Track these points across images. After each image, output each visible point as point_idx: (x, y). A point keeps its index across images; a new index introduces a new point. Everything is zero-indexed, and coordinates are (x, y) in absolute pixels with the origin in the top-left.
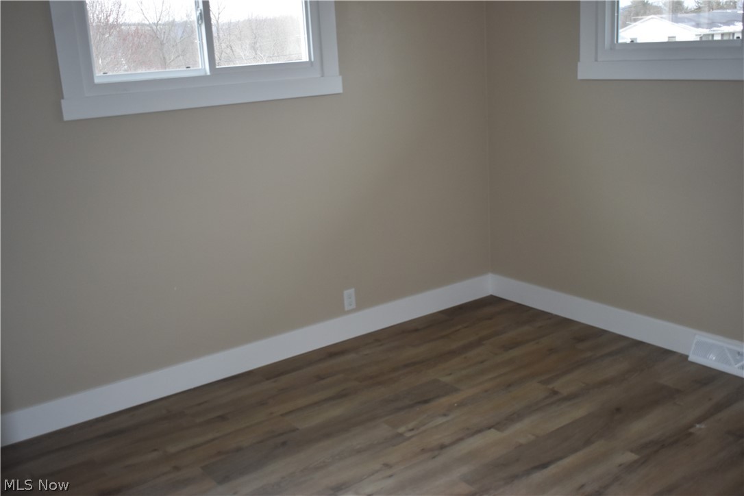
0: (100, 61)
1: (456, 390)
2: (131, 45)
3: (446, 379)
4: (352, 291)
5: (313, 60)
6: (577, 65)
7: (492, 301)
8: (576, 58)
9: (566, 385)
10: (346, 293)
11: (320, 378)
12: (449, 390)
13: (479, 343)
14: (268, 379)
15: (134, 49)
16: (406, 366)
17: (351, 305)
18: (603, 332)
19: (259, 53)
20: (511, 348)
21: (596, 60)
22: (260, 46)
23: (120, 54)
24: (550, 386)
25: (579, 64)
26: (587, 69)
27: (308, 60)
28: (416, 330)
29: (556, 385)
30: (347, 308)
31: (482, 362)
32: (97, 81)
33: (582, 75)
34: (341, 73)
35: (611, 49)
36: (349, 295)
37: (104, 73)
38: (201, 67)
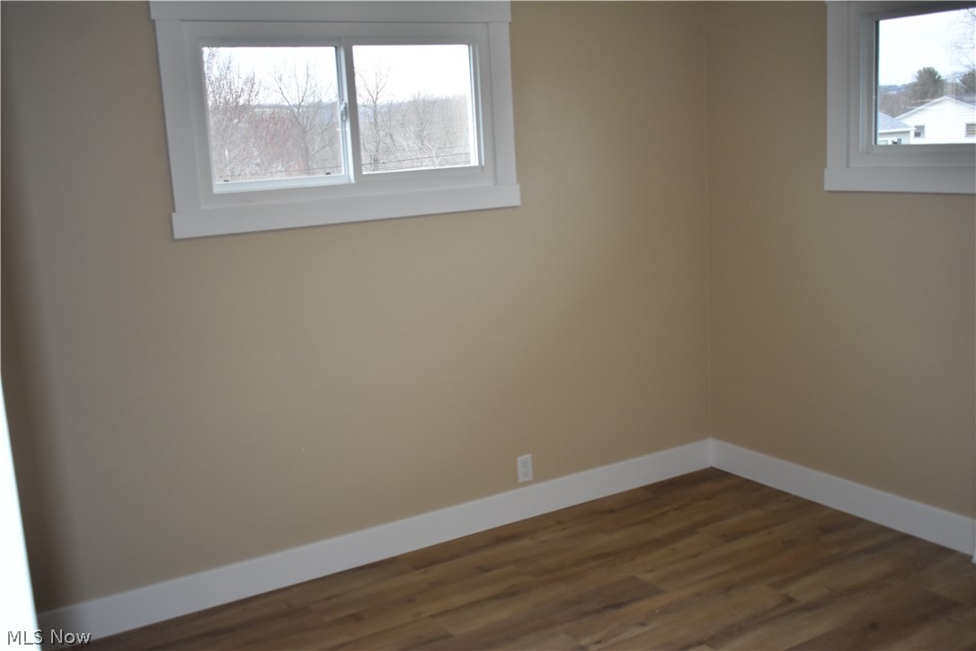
0: (227, 153)
1: (659, 592)
2: (264, 134)
3: (648, 577)
4: (529, 456)
5: (483, 164)
6: (823, 173)
7: (712, 475)
8: (822, 163)
9: (805, 590)
10: (521, 459)
11: (483, 569)
12: (651, 591)
13: (692, 530)
14: (417, 569)
15: (268, 140)
16: (595, 558)
17: (526, 475)
18: (857, 521)
19: (426, 142)
20: (735, 539)
21: (848, 166)
22: (428, 134)
23: (251, 145)
24: (784, 591)
25: (827, 172)
26: (835, 178)
27: (477, 164)
28: (611, 511)
29: (792, 590)
30: (521, 479)
31: (695, 556)
32: (216, 190)
33: (829, 185)
34: (519, 180)
35: (868, 152)
36: (525, 462)
37: (226, 181)
38: (343, 173)
